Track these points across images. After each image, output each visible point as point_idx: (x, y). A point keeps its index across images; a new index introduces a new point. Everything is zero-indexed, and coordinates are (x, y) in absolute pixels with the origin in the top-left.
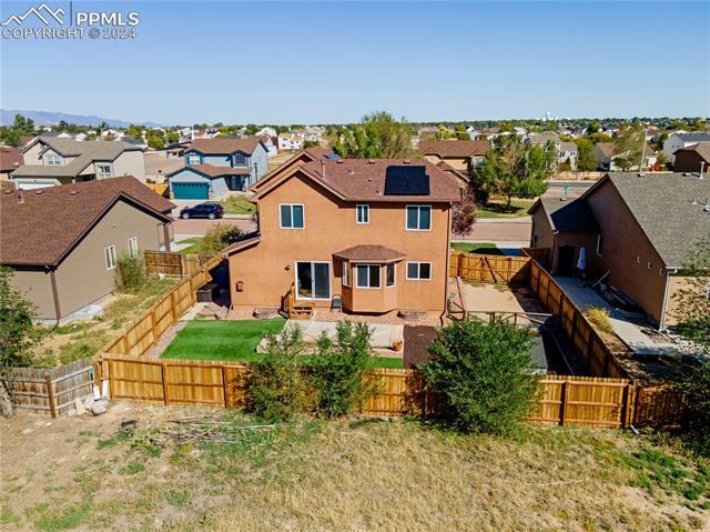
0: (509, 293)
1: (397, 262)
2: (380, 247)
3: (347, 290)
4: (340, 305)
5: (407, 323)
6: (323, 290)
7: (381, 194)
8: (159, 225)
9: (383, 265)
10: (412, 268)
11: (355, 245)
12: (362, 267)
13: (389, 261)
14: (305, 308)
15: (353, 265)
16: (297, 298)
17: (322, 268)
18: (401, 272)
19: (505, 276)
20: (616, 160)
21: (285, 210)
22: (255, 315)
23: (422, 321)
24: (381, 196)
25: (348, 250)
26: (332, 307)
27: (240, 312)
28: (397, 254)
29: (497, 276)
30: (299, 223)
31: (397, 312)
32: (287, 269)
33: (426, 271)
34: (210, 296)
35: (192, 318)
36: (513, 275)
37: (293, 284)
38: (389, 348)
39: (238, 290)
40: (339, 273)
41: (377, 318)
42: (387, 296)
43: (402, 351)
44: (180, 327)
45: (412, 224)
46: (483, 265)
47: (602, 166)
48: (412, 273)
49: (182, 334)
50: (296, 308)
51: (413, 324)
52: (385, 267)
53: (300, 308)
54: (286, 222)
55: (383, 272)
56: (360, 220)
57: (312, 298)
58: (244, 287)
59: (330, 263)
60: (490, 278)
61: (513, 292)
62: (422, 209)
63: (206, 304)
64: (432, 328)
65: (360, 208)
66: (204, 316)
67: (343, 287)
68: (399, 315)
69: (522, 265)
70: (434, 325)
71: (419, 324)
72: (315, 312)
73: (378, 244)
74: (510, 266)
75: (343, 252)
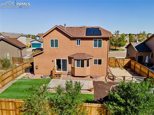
0: (125, 70)
1: (90, 59)
2: (84, 54)
3: (73, 68)
4: (70, 74)
5: (94, 80)
6: (65, 69)
7: (85, 35)
8: (18, 50)
9: (85, 60)
10: (95, 61)
11: (76, 53)
12: (78, 60)
13: (87, 58)
14: (59, 75)
15: (75, 60)
16: (56, 71)
17: (64, 61)
18: (91, 62)
19: (122, 65)
20: (138, 40)
21: (52, 41)
22: (41, 77)
23: (99, 79)
24: (85, 36)
25: (73, 55)
26: (68, 74)
27: (37, 76)
28: (90, 56)
29: (120, 65)
30: (57, 46)
31: (90, 76)
32: (53, 61)
33: (100, 62)
34: (29, 71)
35: (20, 78)
36: (125, 64)
37: (55, 67)
38: (88, 90)
39: (36, 69)
40: (70, 63)
41: (84, 78)
42: (87, 70)
43: (93, 91)
44: (14, 81)
45: (95, 46)
46: (115, 61)
47: (135, 42)
48: (95, 63)
49: (14, 84)
50: (55, 75)
51: (96, 80)
52: (86, 60)
53: (57, 75)
54: (52, 46)
55: (85, 62)
56: (77, 44)
57: (61, 71)
58: (39, 68)
59: (67, 59)
60: (118, 66)
61: (126, 70)
62: (99, 40)
63: (27, 73)
64: (102, 82)
65: (77, 40)
66: (25, 77)
67: (72, 67)
68: (91, 77)
69: (128, 61)
70: (103, 81)
71: (98, 80)
72: (62, 76)
73: (83, 53)
74: (124, 62)
75: (72, 56)
